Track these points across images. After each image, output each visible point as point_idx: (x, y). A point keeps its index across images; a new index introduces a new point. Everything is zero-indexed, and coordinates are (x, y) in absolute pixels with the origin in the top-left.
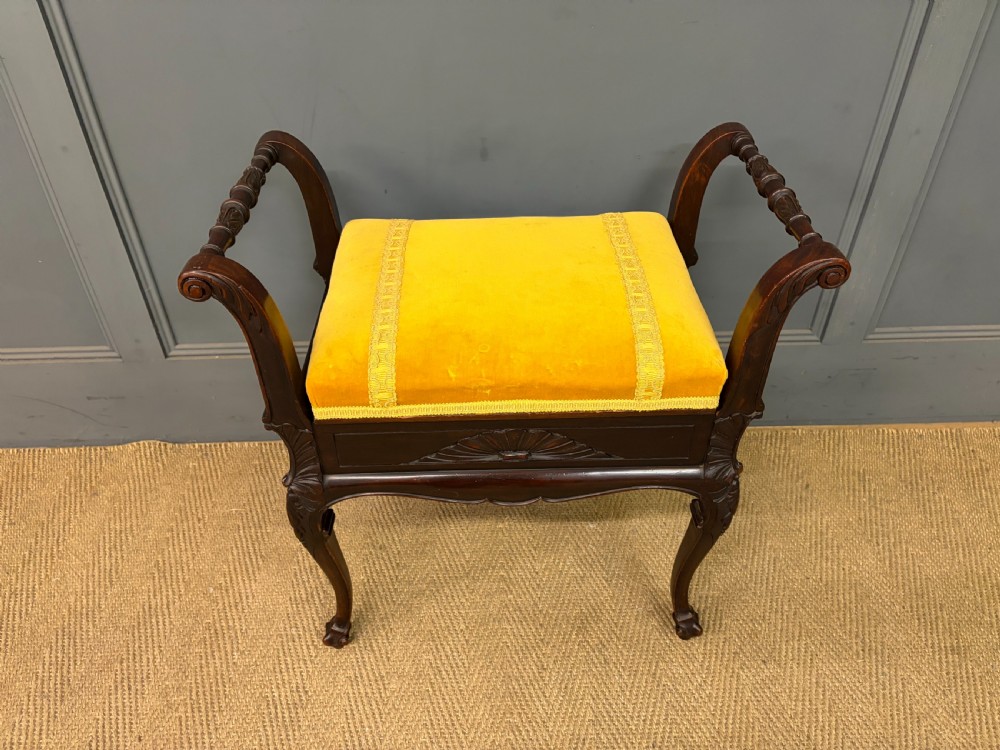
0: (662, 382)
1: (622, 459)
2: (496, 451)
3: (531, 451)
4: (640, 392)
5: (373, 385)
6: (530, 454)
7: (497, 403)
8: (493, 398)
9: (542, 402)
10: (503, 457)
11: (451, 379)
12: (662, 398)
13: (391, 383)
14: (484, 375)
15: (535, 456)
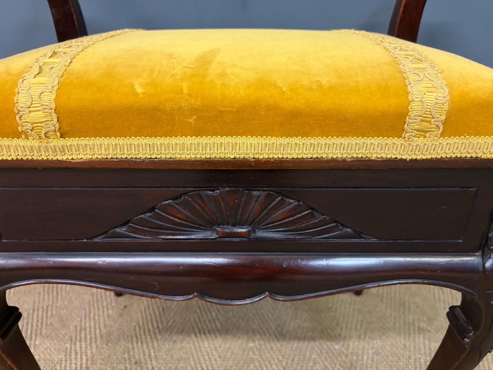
0: (446, 107)
1: (374, 240)
2: (209, 225)
3: (255, 224)
4: (412, 123)
5: (22, 100)
6: (254, 231)
7: (204, 140)
8: (198, 132)
9: (270, 140)
10: (218, 232)
11: (137, 94)
12: (443, 135)
13: (49, 98)
14: (185, 91)
15: (261, 234)
